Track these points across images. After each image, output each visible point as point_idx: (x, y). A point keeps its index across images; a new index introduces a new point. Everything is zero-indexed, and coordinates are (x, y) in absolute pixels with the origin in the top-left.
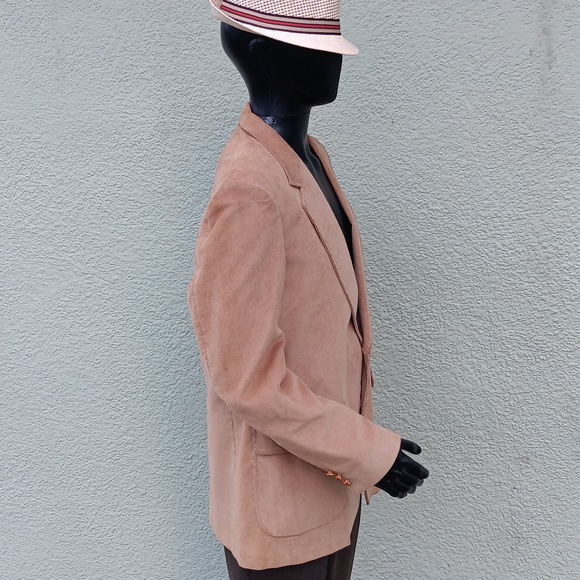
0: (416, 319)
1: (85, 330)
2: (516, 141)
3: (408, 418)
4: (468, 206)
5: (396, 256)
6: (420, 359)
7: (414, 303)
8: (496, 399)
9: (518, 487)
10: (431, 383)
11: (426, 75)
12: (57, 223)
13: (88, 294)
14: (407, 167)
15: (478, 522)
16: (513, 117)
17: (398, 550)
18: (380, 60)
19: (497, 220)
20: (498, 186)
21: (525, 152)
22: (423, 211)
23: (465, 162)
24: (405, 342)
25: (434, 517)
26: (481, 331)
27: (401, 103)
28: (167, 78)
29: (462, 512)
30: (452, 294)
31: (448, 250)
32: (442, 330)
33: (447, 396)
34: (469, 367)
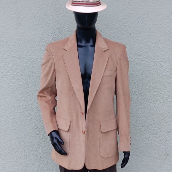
0: (137, 94)
1: (27, 106)
2: (167, 39)
3: (135, 123)
4: (153, 59)
5: (131, 75)
6: (138, 106)
7: (137, 89)
8: (161, 115)
9: (167, 140)
10: (142, 112)
11: (141, 20)
12: (17, 72)
13: (28, 94)
14: (135, 48)
15: (156, 152)
16: (167, 32)
17: (132, 163)
18: (126, 16)
19: (161, 62)
20: (162, 53)
21: (170, 42)
22: (139, 61)
23: (152, 46)
24: (134, 101)
25: (142, 152)
26: (157, 96)
27: (133, 29)
28: (56, 23)
29: (151, 149)
30: (148, 85)
31: (147, 72)
32: (145, 96)
33: (147, 116)
34: (153, 106)
